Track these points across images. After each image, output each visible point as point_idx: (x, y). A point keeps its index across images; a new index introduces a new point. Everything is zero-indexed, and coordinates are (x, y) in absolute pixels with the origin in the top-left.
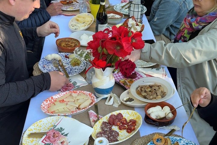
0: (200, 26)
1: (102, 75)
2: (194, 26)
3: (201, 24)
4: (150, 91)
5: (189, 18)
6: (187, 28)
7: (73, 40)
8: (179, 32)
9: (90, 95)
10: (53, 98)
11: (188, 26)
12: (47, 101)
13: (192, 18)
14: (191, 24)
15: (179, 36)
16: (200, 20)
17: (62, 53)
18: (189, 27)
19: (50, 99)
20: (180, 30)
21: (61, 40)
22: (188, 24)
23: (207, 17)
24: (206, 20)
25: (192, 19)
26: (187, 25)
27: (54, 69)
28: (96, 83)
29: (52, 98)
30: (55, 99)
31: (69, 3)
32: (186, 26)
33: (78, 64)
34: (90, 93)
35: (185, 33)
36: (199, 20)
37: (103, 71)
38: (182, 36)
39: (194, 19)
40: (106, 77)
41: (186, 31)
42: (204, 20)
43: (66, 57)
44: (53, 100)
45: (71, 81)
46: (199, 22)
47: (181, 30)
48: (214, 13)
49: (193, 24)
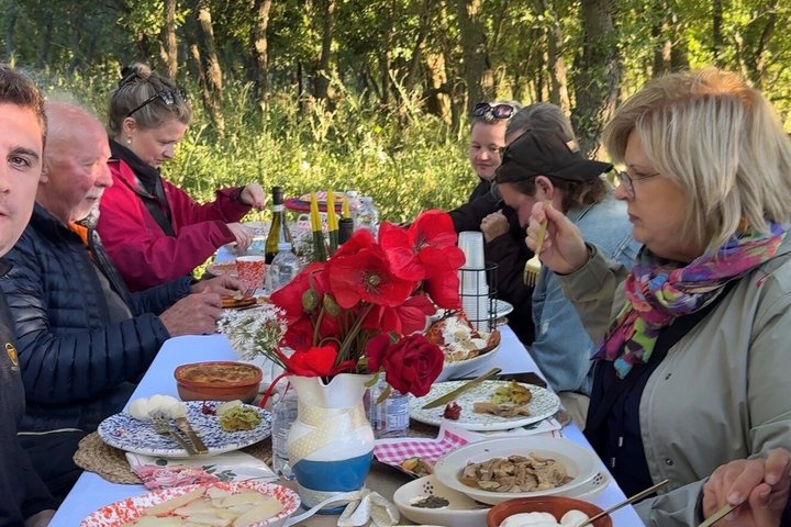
0: (688, 296)
1: (323, 402)
2: (665, 303)
3: (693, 291)
4: (511, 474)
5: (645, 278)
6: (639, 314)
7: (237, 368)
8: (611, 331)
9: (279, 495)
10: (135, 505)
11: (644, 305)
12: (110, 511)
13: (652, 278)
14: (651, 299)
15: (615, 343)
16: (684, 276)
17: (191, 403)
18: (649, 308)
19: (123, 506)
20: (616, 323)
21: (195, 368)
22: (642, 297)
23: (706, 262)
24: (705, 271)
25: (654, 281)
26: (639, 302)
27: (157, 440)
28: (301, 439)
29: (130, 503)
30: (141, 510)
31: (244, 303)
32: (636, 309)
33: (246, 423)
34: (280, 487)
35: (635, 332)
36: (680, 279)
37: (325, 383)
38: (624, 344)
39: (662, 276)
40: (335, 411)
41: (639, 325)
42: (699, 274)
43: (207, 411)
44: (131, 513)
45: (214, 470)
46: (682, 284)
47: (620, 323)
48: (731, 245)
49: (659, 295)
